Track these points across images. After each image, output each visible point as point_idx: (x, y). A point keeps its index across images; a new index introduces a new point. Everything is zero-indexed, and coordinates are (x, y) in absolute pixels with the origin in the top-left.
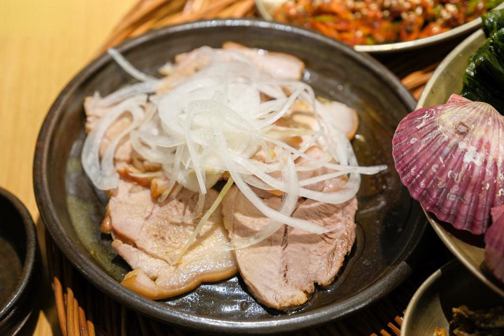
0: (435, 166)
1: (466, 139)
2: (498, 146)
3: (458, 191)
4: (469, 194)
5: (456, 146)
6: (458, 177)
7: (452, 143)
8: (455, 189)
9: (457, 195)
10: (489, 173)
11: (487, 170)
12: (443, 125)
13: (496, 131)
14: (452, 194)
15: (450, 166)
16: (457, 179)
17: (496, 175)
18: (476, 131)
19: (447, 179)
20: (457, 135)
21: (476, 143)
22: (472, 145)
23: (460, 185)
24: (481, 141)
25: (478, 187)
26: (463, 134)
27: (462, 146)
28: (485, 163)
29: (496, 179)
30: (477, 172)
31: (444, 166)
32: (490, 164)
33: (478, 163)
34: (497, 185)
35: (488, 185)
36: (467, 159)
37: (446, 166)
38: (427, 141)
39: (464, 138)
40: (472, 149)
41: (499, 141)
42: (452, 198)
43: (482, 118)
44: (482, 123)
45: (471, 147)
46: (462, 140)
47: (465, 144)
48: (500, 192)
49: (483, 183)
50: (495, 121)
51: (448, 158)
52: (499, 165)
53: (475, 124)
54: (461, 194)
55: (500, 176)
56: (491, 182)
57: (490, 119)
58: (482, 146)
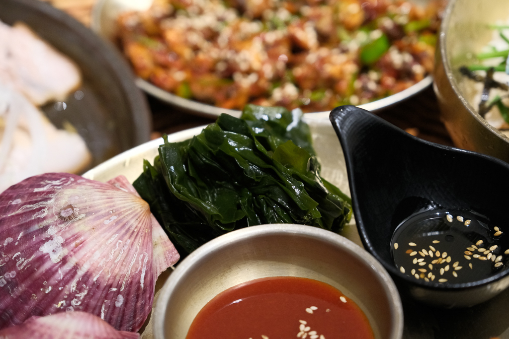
0: (10, 240)
1: (63, 226)
2: (95, 251)
3: (12, 279)
4: (22, 288)
5: (45, 229)
6: (23, 263)
7: (45, 223)
8: (12, 275)
9: (8, 282)
10: (61, 276)
11: (60, 271)
12: (57, 200)
13: (108, 235)
14: (5, 278)
15: (23, 247)
16: (20, 265)
17: (66, 281)
18: (80, 222)
19: (10, 260)
20: (57, 217)
21: (68, 235)
22: (62, 236)
23: (18, 273)
24: (76, 237)
25: (37, 285)
26: (63, 220)
27: (51, 231)
28: (64, 261)
29: (64, 286)
30: (47, 266)
31: (17, 244)
32: (67, 267)
33: (55, 258)
34: (62, 294)
35: (50, 288)
36: (45, 249)
37: (19, 245)
38: (27, 208)
39: (60, 224)
40: (59, 240)
41: (100, 246)
43: (103, 212)
44: (98, 218)
45: (60, 237)
46: (56, 225)
47: (56, 231)
48: (60, 303)
49: (45, 283)
50: (117, 223)
51: (27, 237)
52: (80, 273)
53: (88, 214)
54: (13, 284)
55: (73, 286)
56: (55, 286)
57: (114, 218)
58: (74, 242)
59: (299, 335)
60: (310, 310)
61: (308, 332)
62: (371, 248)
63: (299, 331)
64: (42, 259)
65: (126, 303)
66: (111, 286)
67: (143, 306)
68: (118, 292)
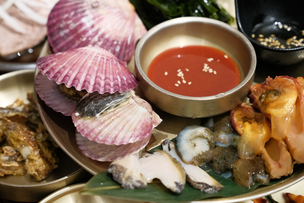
0: (67, 15)
1: (93, 10)
2: (108, 23)
3: (67, 33)
4: (71, 38)
5: (84, 11)
6: (73, 26)
7: (84, 9)
8: (67, 31)
9: (65, 34)
10: (90, 33)
13: (115, 16)
15: (73, 19)
16: (71, 27)
17: (93, 37)
18: (101, 9)
19: (66, 24)
20: (90, 6)
21: (96, 14)
22: (92, 14)
23: (70, 31)
24: (99, 16)
25: (79, 37)
26: (93, 7)
27: (87, 12)
28: (93, 26)
30: (83, 28)
31: (70, 17)
32: (94, 29)
33: (88, 25)
35: (85, 39)
36: (84, 20)
40: (91, 16)
41: (110, 21)
42: (62, 34)
43: (112, 6)
44: (110, 8)
46: (90, 10)
49: (83, 36)
50: (120, 12)
51: (76, 14)
52: (100, 33)
53: (106, 6)
54: (67, 35)
55: (96, 39)
56: (88, 38)
57: (118, 10)
58: (98, 19)
59: (204, 70)
60: (210, 60)
61: (208, 69)
62: (243, 31)
63: (203, 68)
64: (81, 25)
65: (121, 50)
66: (114, 41)
67: (129, 53)
68: (117, 44)
